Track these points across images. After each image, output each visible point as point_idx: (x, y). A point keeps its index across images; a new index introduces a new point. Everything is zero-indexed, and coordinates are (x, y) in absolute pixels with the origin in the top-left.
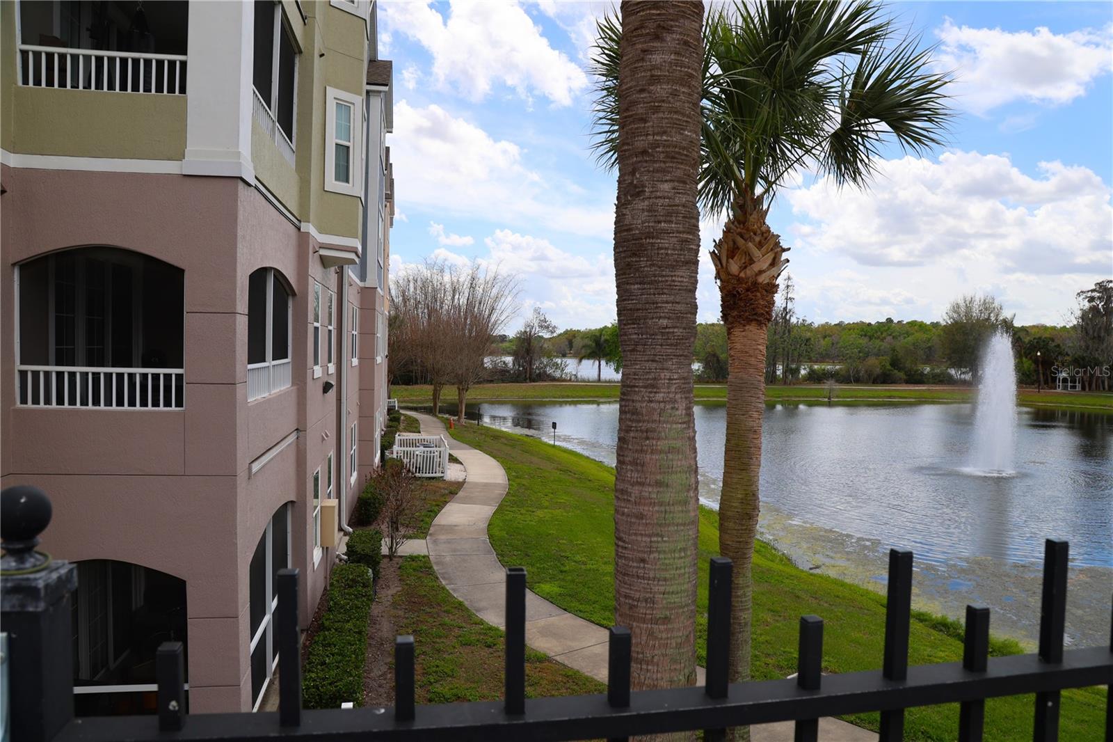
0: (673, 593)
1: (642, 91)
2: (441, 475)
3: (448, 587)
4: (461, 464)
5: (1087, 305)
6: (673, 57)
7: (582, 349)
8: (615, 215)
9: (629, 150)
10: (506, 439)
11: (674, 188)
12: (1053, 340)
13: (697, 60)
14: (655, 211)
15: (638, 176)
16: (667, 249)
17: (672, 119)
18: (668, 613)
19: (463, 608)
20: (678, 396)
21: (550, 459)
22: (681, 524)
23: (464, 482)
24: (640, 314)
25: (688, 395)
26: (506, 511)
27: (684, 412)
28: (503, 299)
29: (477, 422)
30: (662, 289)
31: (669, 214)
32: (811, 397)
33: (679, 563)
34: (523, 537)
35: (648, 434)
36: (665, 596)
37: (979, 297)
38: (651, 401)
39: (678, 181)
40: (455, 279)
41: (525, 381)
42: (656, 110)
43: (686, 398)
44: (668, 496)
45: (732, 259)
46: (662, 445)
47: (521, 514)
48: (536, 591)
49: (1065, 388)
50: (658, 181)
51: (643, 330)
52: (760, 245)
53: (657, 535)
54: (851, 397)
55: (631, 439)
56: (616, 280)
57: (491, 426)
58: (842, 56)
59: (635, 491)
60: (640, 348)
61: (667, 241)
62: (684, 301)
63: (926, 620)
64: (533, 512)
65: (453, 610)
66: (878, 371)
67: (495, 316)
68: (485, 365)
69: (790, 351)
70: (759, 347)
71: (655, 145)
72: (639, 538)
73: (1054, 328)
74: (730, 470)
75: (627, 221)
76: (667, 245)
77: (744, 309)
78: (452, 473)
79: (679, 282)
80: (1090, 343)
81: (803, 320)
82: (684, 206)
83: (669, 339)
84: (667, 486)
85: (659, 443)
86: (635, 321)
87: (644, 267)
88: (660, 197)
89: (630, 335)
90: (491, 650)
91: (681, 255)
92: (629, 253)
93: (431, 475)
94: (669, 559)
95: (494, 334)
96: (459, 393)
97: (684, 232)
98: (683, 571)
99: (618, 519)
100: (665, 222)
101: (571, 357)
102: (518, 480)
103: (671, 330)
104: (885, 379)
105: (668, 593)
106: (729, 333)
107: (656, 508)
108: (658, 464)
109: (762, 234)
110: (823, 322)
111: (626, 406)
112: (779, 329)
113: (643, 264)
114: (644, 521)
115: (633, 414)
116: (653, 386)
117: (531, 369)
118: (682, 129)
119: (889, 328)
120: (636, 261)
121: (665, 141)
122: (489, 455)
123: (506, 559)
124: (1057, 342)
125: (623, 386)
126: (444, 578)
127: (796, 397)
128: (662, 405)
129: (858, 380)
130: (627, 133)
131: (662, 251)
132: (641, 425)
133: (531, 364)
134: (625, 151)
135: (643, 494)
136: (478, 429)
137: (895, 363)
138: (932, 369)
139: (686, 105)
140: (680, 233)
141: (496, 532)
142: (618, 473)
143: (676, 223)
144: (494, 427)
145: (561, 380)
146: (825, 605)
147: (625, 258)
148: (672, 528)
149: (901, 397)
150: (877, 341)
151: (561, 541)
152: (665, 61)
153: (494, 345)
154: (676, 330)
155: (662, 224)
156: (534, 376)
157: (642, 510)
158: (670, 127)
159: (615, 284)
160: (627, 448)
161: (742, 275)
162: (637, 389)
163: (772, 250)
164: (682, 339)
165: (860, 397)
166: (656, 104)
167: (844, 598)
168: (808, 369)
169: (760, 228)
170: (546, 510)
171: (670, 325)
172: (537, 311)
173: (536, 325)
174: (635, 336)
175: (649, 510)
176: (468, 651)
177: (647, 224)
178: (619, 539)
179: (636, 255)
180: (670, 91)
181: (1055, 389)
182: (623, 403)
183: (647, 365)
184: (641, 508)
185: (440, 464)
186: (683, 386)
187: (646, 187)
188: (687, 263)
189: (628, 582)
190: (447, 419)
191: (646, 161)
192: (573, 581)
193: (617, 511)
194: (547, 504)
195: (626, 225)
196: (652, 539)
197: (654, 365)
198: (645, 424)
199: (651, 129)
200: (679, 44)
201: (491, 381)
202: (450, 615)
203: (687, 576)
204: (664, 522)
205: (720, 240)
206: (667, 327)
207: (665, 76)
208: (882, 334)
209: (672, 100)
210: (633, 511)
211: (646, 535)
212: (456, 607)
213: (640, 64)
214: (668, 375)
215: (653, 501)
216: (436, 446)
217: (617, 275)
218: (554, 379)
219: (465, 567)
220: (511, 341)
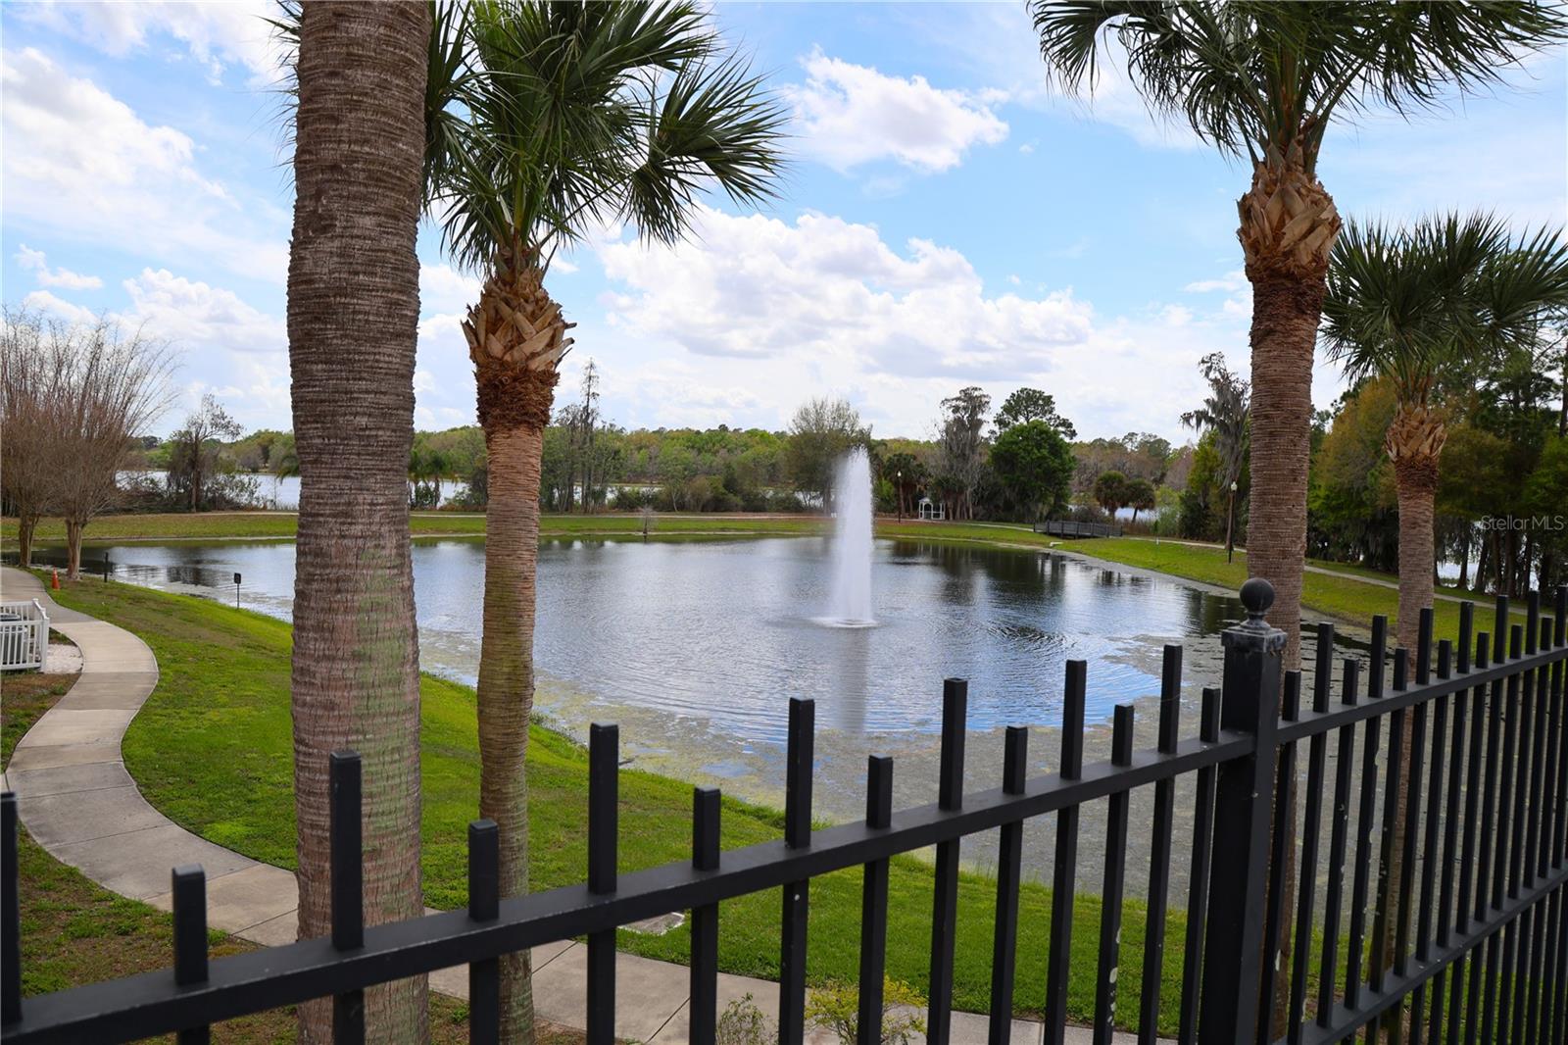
0: (383, 813)
1: (333, 74)
2: (34, 665)
3: (47, 848)
4: (74, 644)
5: (951, 416)
6: (382, 30)
7: (283, 460)
8: (290, 258)
9: (310, 161)
10: (155, 601)
11: (380, 225)
12: (915, 458)
13: (419, 41)
14: (349, 256)
15: (324, 202)
16: (367, 313)
17: (378, 122)
18: (377, 843)
19: (77, 879)
20: (385, 529)
21: (230, 630)
22: (393, 714)
23: (79, 674)
24: (325, 407)
25: (400, 527)
26: (155, 715)
27: (394, 551)
28: (149, 378)
29: (103, 576)
30: (360, 372)
31: (372, 263)
32: (619, 530)
33: (391, 769)
34: (185, 754)
35: (339, 585)
36: (372, 819)
37: (832, 401)
38: (344, 537)
39: (386, 215)
40: (62, 344)
41: (188, 509)
42: (355, 106)
43: (397, 531)
44: (371, 674)
45: (494, 334)
46: (360, 599)
47: (181, 718)
48: (207, 836)
49: (928, 516)
50: (356, 212)
51: (332, 431)
52: (533, 318)
53: (357, 732)
54: (674, 530)
55: (314, 593)
56: (291, 356)
57: (130, 583)
58: (651, 69)
59: (322, 669)
60: (326, 458)
61: (367, 302)
62: (393, 391)
63: (766, 817)
64: (202, 713)
65: (57, 884)
66: (708, 495)
67: (134, 406)
68: (118, 485)
69: (593, 468)
70: (531, 460)
71: (352, 158)
72: (330, 739)
73: (917, 443)
74: (492, 635)
75: (308, 266)
76: (367, 308)
77: (510, 406)
78: (57, 661)
79: (386, 362)
80: (955, 462)
81: (611, 425)
82: (394, 252)
83: (369, 445)
84: (370, 659)
85: (355, 598)
86: (318, 418)
87: (332, 339)
88: (358, 237)
89: (311, 438)
90: (128, 939)
91: (389, 323)
92: (309, 316)
93: (15, 666)
94: (376, 765)
95: (134, 436)
96: (70, 531)
97: (393, 291)
98: (397, 781)
99: (297, 712)
100: (365, 273)
101: (266, 473)
102: (177, 666)
103: (374, 433)
104: (717, 505)
105: (377, 814)
106: (489, 440)
107: (354, 693)
108: (355, 629)
109: (537, 301)
110: (638, 428)
111: (305, 544)
112: (578, 436)
113: (330, 334)
114: (336, 713)
115: (317, 555)
116: (346, 515)
117: (199, 490)
118: (393, 139)
119: (723, 439)
120: (321, 329)
121: (368, 153)
122: (124, 628)
123: (155, 791)
124: (920, 460)
125: (302, 515)
126: (40, 834)
127: (599, 530)
128: (360, 542)
129: (682, 507)
130: (309, 135)
131: (360, 317)
132: (328, 571)
133: (198, 482)
134: (305, 162)
135: (333, 673)
136: (106, 587)
137: (730, 485)
138: (776, 493)
139: (401, 104)
140: (388, 291)
141: (137, 751)
142: (295, 644)
143: (382, 277)
144: (135, 583)
145: (249, 508)
146: (639, 810)
147: (303, 323)
148: (378, 720)
149: (737, 530)
150: (708, 455)
151: (248, 755)
152: (370, 36)
153: (134, 453)
154: (380, 433)
155: (361, 277)
156: (203, 502)
157: (332, 697)
158: (375, 134)
159: (288, 361)
160: (308, 607)
161: (507, 358)
162: (321, 519)
163: (550, 324)
164: (390, 446)
165: (686, 530)
166: (355, 98)
167: (663, 799)
168: (616, 493)
169: (533, 293)
170: (223, 710)
171: (371, 425)
172: (208, 400)
173: (207, 422)
174: (318, 441)
175: (343, 697)
176: (84, 947)
177: (337, 275)
178: (299, 741)
179: (319, 319)
180: (376, 80)
181: (917, 517)
182: (302, 540)
183: (338, 483)
184: (331, 694)
185: (32, 648)
186: (392, 514)
187: (336, 219)
188: (398, 336)
189: (315, 805)
190: (48, 573)
191: (338, 181)
192: (268, 814)
193: (295, 701)
194: (224, 699)
195: (305, 274)
196: (350, 738)
197: (349, 483)
198: (334, 571)
199: (345, 134)
200: (392, 13)
201: (128, 511)
202: (51, 893)
203: (404, 787)
204: (366, 712)
205: (477, 306)
206: (367, 428)
207: (370, 57)
208: (714, 445)
209: (379, 95)
210: (319, 699)
211: (339, 733)
212: (62, 879)
213: (332, 34)
214: (369, 498)
215: (349, 682)
216: (25, 618)
217: (291, 349)
218: (238, 507)
219: (81, 811)
220: (163, 447)
